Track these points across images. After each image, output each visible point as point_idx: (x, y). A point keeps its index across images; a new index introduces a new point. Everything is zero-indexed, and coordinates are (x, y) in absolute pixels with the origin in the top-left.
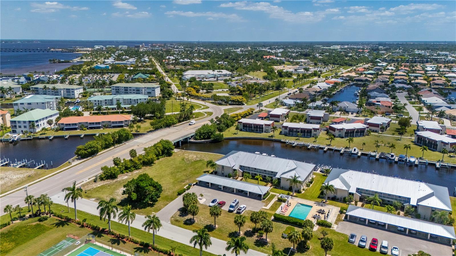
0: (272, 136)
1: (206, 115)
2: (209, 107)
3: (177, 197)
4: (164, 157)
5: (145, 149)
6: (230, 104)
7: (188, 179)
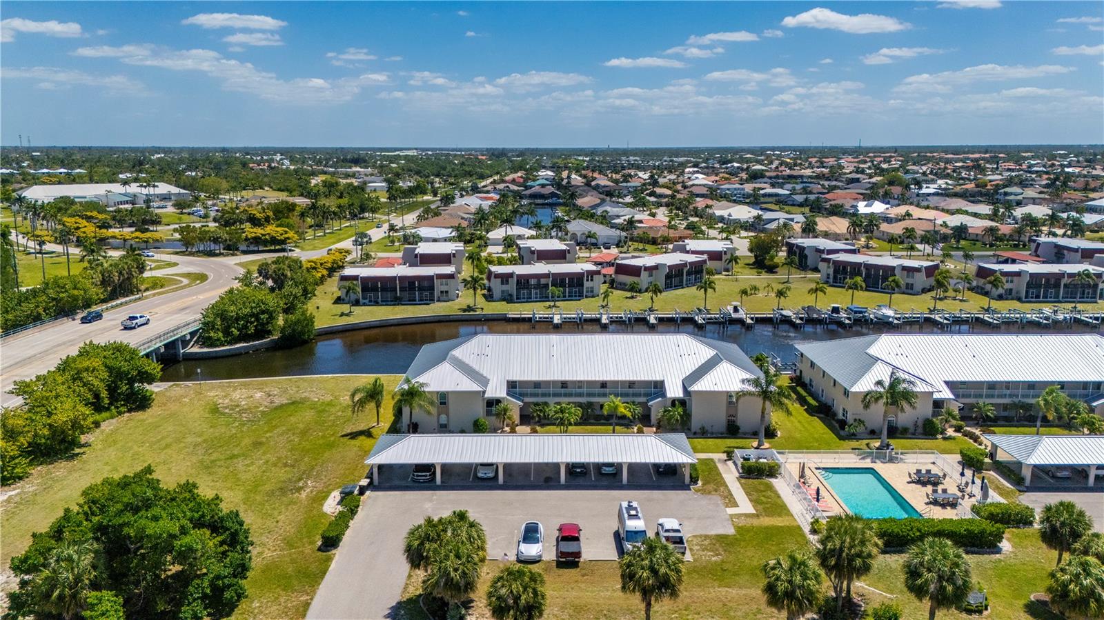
0: (469, 308)
1: (185, 281)
2: (178, 264)
3: (330, 559)
4: (120, 413)
5: (22, 389)
6: (245, 252)
7: (307, 474)
